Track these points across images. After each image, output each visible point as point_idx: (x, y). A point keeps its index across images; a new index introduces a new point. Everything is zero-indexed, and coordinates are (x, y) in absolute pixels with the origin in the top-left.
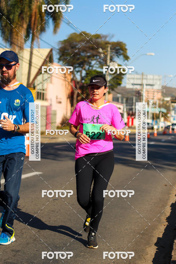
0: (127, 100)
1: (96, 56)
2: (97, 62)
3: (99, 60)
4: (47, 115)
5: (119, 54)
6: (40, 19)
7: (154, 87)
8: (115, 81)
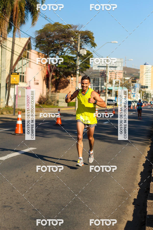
0: (94, 81)
1: (68, 43)
2: (68, 48)
3: (70, 47)
5: (87, 42)
6: (20, 14)
7: (117, 68)
8: (84, 64)
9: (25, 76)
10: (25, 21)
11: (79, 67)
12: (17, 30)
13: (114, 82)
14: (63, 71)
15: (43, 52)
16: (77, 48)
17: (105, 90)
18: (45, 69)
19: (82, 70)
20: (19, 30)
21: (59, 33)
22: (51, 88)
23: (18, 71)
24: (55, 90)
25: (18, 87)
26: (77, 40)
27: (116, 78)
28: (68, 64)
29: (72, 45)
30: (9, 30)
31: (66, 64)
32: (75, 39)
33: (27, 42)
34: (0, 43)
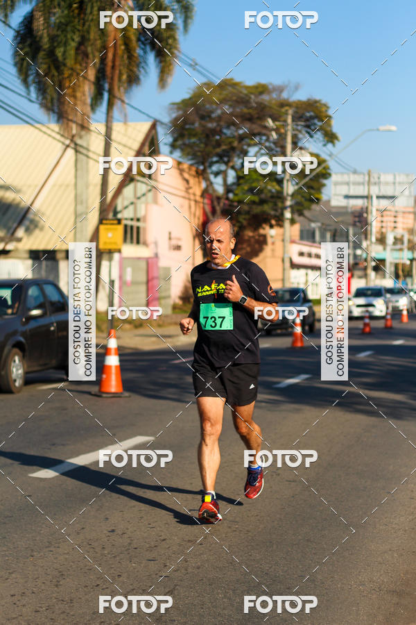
0: (334, 236)
1: (260, 134)
2: (261, 149)
3: (267, 144)
4: (148, 282)
5: (310, 129)
6: (126, 56)
7: (397, 202)
9: (145, 229)
10: (141, 77)
11: (291, 200)
12: (118, 104)
13: (390, 239)
14: (248, 213)
15: (193, 162)
16: (286, 147)
17: (366, 260)
18: (199, 207)
19: (301, 208)
20: (123, 101)
21: (234, 108)
23: (123, 215)
25: (122, 260)
26: (283, 125)
27: (395, 227)
28: (262, 193)
29: (271, 139)
30: (95, 103)
31: (255, 192)
32: (277, 123)
33: (147, 135)
34: (72, 139)
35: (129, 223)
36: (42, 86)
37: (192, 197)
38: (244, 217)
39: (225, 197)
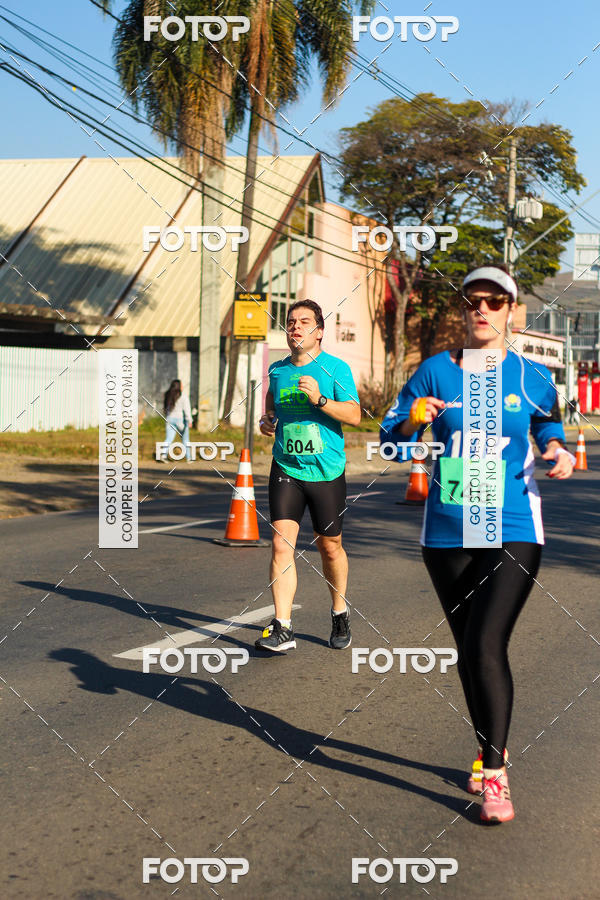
0: (575, 324)
2: (471, 196)
5: (544, 167)
6: (277, 59)
8: (533, 260)
10: (299, 89)
11: (515, 269)
12: (265, 127)
15: (372, 213)
16: (507, 194)
18: (382, 278)
19: (529, 282)
20: (272, 123)
21: (433, 137)
22: (406, 354)
23: (270, 288)
24: (419, 360)
25: (267, 352)
26: (505, 162)
28: (472, 260)
30: (233, 126)
31: (462, 258)
33: (308, 174)
34: (199, 178)
35: (280, 300)
36: (155, 102)
37: (371, 263)
38: (444, 293)
39: (419, 264)
